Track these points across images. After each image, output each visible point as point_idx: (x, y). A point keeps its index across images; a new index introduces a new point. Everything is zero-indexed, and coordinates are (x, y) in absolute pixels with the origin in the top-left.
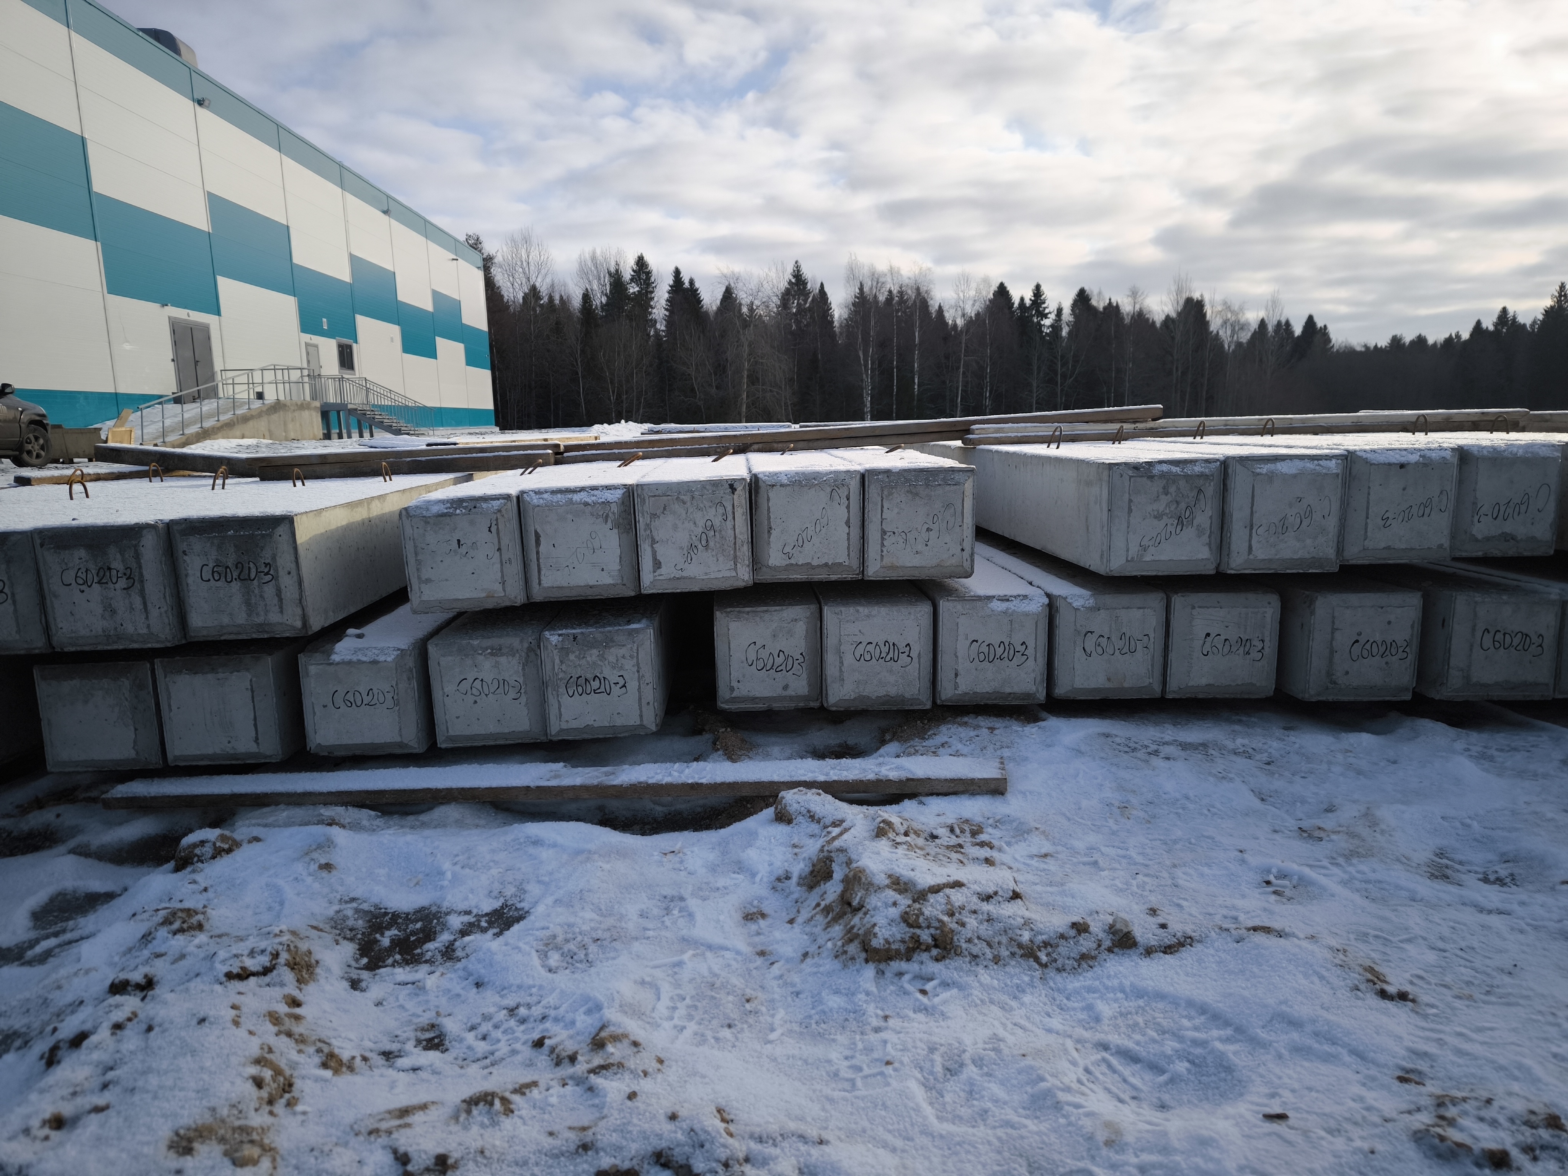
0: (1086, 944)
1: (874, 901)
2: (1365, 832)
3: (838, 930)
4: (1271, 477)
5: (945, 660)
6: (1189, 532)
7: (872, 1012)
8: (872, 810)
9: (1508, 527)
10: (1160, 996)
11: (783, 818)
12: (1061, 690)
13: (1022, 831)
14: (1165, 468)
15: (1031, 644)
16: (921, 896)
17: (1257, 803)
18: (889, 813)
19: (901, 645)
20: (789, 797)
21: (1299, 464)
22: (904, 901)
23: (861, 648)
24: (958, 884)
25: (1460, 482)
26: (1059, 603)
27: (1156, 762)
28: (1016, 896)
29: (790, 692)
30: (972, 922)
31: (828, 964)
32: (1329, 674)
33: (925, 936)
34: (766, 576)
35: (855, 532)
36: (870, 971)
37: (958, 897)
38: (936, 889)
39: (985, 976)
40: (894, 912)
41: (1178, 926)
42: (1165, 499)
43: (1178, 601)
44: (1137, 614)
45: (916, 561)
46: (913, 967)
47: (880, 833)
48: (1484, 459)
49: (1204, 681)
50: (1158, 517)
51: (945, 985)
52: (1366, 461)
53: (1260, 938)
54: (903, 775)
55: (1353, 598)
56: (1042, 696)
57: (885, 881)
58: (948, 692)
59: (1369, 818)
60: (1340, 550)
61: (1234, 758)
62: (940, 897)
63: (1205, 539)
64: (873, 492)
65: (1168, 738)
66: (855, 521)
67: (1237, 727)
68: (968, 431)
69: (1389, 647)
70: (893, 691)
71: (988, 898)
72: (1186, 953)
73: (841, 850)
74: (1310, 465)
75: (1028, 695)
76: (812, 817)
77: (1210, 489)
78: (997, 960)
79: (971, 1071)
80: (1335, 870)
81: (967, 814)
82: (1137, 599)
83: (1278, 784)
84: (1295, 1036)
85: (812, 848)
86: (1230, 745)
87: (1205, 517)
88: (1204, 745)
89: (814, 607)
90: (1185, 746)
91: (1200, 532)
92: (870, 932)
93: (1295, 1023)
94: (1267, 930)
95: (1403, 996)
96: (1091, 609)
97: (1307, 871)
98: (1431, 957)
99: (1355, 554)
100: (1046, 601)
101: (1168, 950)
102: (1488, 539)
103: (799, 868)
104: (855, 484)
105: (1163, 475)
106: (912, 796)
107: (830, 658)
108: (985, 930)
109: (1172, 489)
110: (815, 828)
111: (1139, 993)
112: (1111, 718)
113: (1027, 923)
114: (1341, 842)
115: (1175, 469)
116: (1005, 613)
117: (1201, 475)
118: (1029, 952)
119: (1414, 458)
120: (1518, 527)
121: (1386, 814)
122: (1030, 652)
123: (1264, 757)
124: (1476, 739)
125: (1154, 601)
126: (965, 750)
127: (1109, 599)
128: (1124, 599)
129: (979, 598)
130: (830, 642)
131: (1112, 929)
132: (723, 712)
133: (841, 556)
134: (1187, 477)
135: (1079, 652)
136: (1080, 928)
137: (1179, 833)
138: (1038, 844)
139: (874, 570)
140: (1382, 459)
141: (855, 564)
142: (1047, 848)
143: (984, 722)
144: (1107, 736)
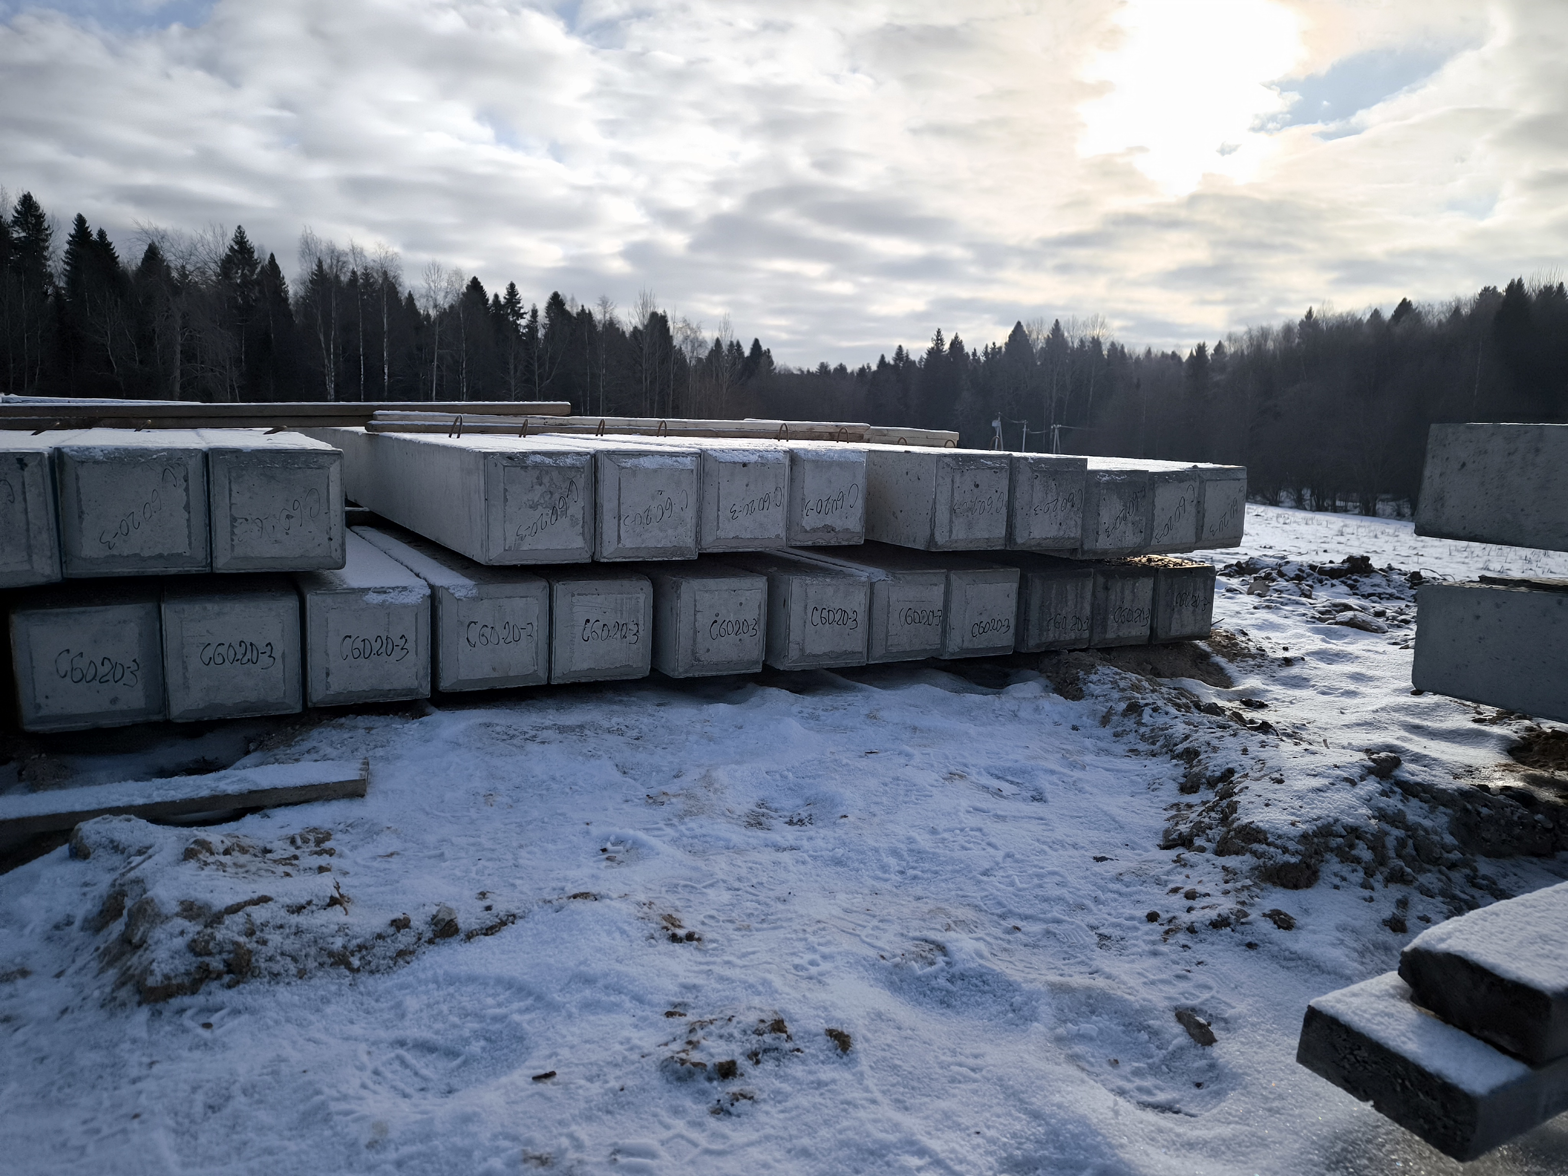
0: (405, 939)
1: (159, 933)
2: (700, 792)
3: (112, 974)
4: (634, 471)
5: (315, 659)
6: (564, 522)
7: (134, 1061)
8: (185, 831)
9: (829, 521)
10: (472, 979)
11: (80, 853)
12: (446, 684)
13: (372, 831)
14: (538, 459)
15: (411, 637)
16: (217, 919)
17: (617, 776)
19: (261, 645)
20: (89, 829)
21: (659, 459)
22: (193, 928)
23: (209, 652)
24: (264, 900)
25: (792, 480)
26: (441, 594)
27: (532, 747)
28: (333, 902)
29: (121, 706)
30: (275, 939)
31: (91, 1016)
32: (694, 653)
33: (216, 963)
34: (79, 570)
35: (199, 520)
36: (143, 1014)
37: (259, 914)
38: (234, 909)
39: (283, 993)
40: (179, 943)
41: (502, 905)
42: (539, 490)
43: (560, 588)
44: (519, 603)
45: (275, 551)
46: (199, 1000)
47: (189, 855)
48: (808, 461)
49: (585, 666)
50: (534, 507)
51: (236, 1012)
52: (715, 459)
53: (579, 904)
54: (245, 787)
55: (711, 583)
56: (426, 690)
57: (173, 907)
58: (318, 694)
59: (708, 781)
60: (698, 540)
61: (607, 736)
62: (239, 918)
63: (579, 529)
64: (219, 474)
65: (548, 723)
66: (198, 505)
67: (615, 707)
68: (372, 417)
69: (740, 626)
70: (252, 697)
71: (298, 909)
72: (507, 933)
73: (138, 881)
74: (669, 461)
75: (410, 691)
76: (116, 848)
77: (581, 481)
78: (301, 974)
79: (240, 1101)
80: (669, 831)
81: (315, 822)
82: (521, 588)
83: (641, 757)
84: (587, 993)
85: (104, 882)
86: (606, 724)
87: (578, 506)
88: (582, 727)
89: (150, 606)
90: (562, 729)
91: (574, 522)
92: (148, 971)
93: (588, 981)
94: (585, 895)
95: (690, 937)
96: (474, 599)
97: (642, 835)
98: (726, 897)
99: (712, 543)
100: (428, 592)
101: (490, 931)
102: (814, 530)
103: (84, 909)
104: (195, 465)
105: (536, 466)
106: (254, 810)
107: (171, 663)
108: (291, 944)
109: (546, 480)
110: (116, 860)
111: (452, 980)
112: (497, 707)
113: (342, 929)
114: (679, 804)
115: (547, 460)
116: (382, 605)
117: (572, 467)
118: (340, 960)
119: (754, 458)
120: (835, 520)
121: (721, 775)
122: (410, 645)
123: (635, 733)
124: (808, 702)
125: (537, 589)
126: (334, 753)
127: (493, 589)
128: (508, 588)
129: (353, 591)
130: (171, 645)
131: (435, 920)
133: (181, 546)
134: (558, 468)
135: (463, 642)
136: (401, 924)
137: (535, 814)
138: (387, 843)
139: (223, 563)
140: (728, 458)
141: (201, 555)
142: (395, 845)
143: (362, 721)
144: (488, 725)
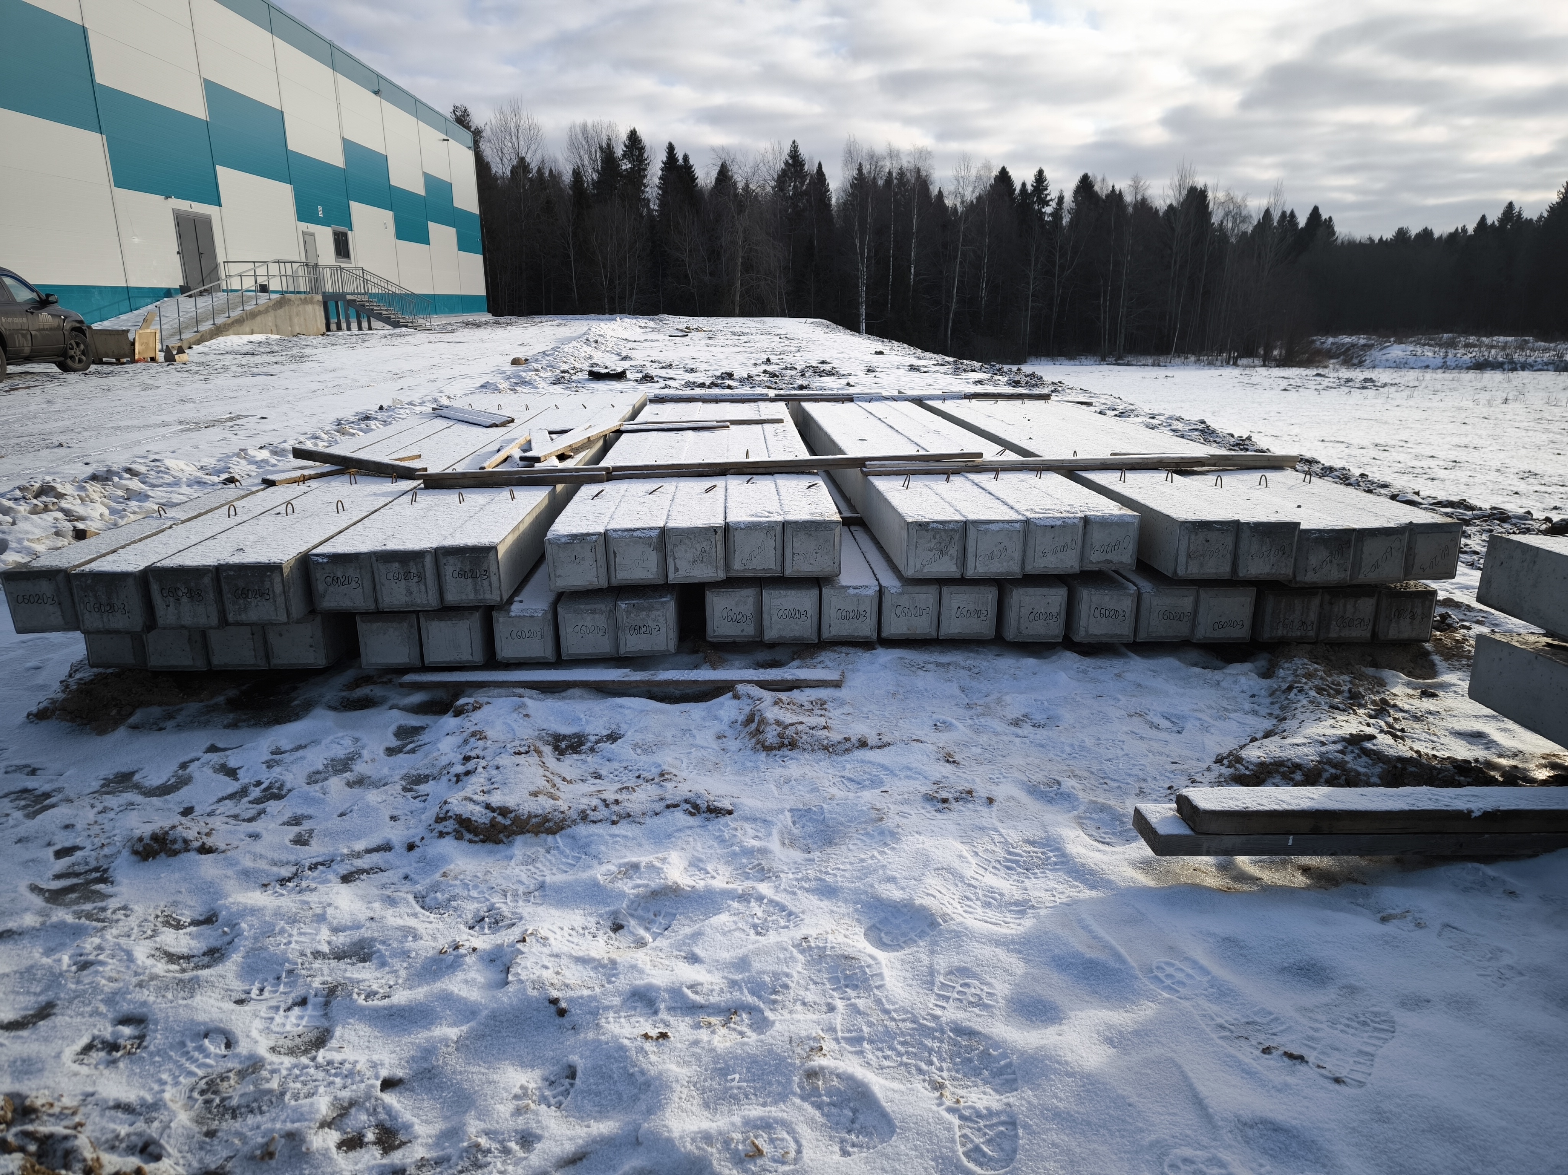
0: (848, 745)
1: (768, 729)
2: (993, 705)
3: (754, 740)
4: (986, 532)
5: (825, 618)
6: (946, 558)
7: (763, 767)
8: (773, 693)
9: (1109, 557)
10: (870, 762)
11: (736, 697)
12: (885, 634)
13: (843, 703)
14: (935, 525)
15: (868, 611)
16: (786, 727)
17: (957, 692)
18: (784, 696)
19: (802, 611)
20: (739, 687)
21: (1001, 524)
22: (779, 729)
23: (781, 613)
24: (802, 723)
25: (1085, 534)
26: (884, 590)
27: (920, 672)
28: (825, 728)
29: (745, 633)
30: (805, 737)
31: (749, 752)
32: (1018, 629)
33: (786, 741)
34: (733, 574)
35: (779, 552)
36: (764, 754)
37: (800, 728)
38: (792, 725)
39: (807, 756)
40: (775, 733)
41: (885, 739)
42: (934, 542)
43: (945, 590)
44: (924, 596)
45: (810, 569)
46: (781, 753)
47: (776, 703)
48: (1096, 522)
49: (956, 631)
50: (931, 550)
51: (792, 759)
52: (1035, 523)
53: (914, 743)
54: (795, 678)
55: (1031, 591)
56: (875, 636)
57: (772, 721)
58: (825, 635)
59: (999, 701)
60: (1023, 567)
61: (962, 671)
62: (793, 728)
63: (954, 561)
64: (788, 532)
65: (932, 660)
66: (779, 547)
67: (972, 655)
68: (865, 466)
69: (1048, 615)
70: (797, 634)
71: (813, 728)
72: (886, 749)
73: (759, 710)
74: (1006, 526)
75: (867, 637)
76: (749, 696)
77: (957, 537)
78: (813, 750)
79: (793, 782)
80: (970, 722)
81: (821, 696)
82: (924, 589)
83: (974, 684)
84: (908, 773)
85: (747, 710)
86: (963, 664)
87: (954, 550)
88: (949, 664)
89: (758, 589)
90: (938, 664)
91: (952, 557)
92: (765, 740)
93: (910, 769)
94: (918, 741)
95: (954, 762)
96: (900, 594)
97: (954, 721)
98: (979, 751)
99: (1030, 569)
100: (878, 588)
101: (879, 747)
102: (1099, 562)
103: (741, 718)
104: (779, 529)
105: (933, 529)
106: (798, 688)
107: (766, 616)
108: (809, 740)
109: (938, 536)
110: (750, 701)
111: (863, 762)
112: (910, 648)
113: (827, 738)
114: (980, 709)
115: (940, 526)
116: (855, 595)
117: (953, 530)
118: (826, 748)
119: (1059, 523)
120: (1113, 557)
121: (1008, 699)
122: (868, 615)
123: (976, 670)
125: (933, 590)
126: (830, 664)
127: (910, 589)
128: (918, 589)
129: (843, 587)
130: (766, 608)
131: (859, 741)
132: (710, 642)
133: (773, 566)
134: (945, 530)
135: (893, 615)
136: (847, 740)
137: (912, 705)
138: (847, 709)
139: (788, 573)
140: (1042, 523)
141: (779, 569)
142: (851, 710)
143: (844, 649)
144: (902, 658)
